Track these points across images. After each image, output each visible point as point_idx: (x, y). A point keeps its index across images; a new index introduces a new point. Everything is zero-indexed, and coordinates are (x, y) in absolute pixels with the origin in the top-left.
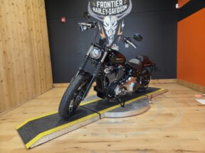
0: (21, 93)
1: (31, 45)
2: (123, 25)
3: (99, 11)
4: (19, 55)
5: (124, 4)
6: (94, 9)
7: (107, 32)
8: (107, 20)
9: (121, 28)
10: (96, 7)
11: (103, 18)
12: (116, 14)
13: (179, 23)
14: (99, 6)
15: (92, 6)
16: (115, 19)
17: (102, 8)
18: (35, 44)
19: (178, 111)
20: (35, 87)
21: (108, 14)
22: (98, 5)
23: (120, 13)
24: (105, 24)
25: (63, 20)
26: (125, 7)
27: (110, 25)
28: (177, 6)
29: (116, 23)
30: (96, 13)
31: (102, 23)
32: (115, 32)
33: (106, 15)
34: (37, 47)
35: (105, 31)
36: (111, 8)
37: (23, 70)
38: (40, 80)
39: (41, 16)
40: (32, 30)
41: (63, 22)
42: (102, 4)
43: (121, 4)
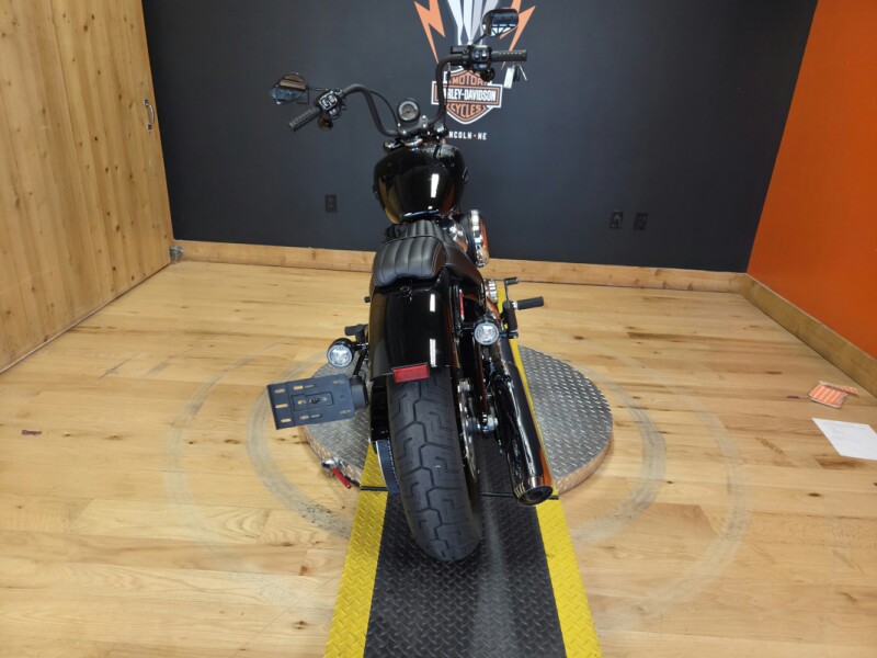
1: (43, 52)
18: (67, 41)
34: (79, 58)
37: (9, 197)
38: (108, 234)
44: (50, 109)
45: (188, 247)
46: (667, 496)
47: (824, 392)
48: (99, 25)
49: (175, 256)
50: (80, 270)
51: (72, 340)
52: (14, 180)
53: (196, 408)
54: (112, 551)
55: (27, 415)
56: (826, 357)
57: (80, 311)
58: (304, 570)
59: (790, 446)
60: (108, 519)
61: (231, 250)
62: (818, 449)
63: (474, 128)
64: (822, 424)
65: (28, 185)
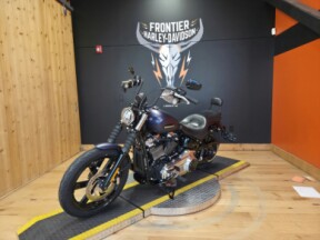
0: (30, 165)
1: (48, 90)
2: (189, 59)
4: (29, 107)
5: (191, 28)
6: (145, 34)
7: (164, 69)
8: (164, 51)
9: (186, 63)
10: (148, 30)
11: (158, 48)
12: (179, 42)
13: (276, 58)
15: (142, 30)
16: (177, 50)
17: (158, 33)
18: (55, 89)
19: (260, 207)
20: (52, 153)
21: (166, 42)
22: (151, 27)
23: (185, 40)
24: (161, 56)
25: (98, 49)
26: (193, 31)
27: (169, 59)
28: (274, 32)
29: (178, 55)
30: (148, 40)
31: (157, 56)
32: (176, 69)
33: (162, 44)
34: (58, 93)
35: (161, 66)
36: (172, 33)
37: (35, 130)
38: (61, 142)
39: (65, 45)
40: (50, 68)
41: (99, 53)
42: (158, 26)
43: (187, 26)
46: (237, 210)
47: (297, 178)
51: (48, 175)
55: (32, 195)
56: (299, 168)
59: (283, 194)
64: (295, 188)
65: (40, 127)
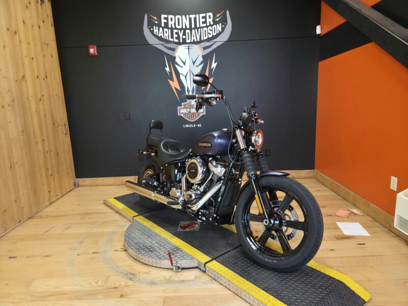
1: (24, 109)
2: (214, 65)
3: (166, 35)
6: (156, 30)
9: (211, 69)
11: (173, 50)
12: (201, 41)
13: (321, 63)
14: (166, 24)
16: (198, 52)
17: (172, 29)
18: (33, 106)
26: (219, 28)
27: (188, 64)
28: (318, 30)
29: (200, 59)
30: (160, 38)
31: (172, 60)
33: (179, 44)
34: (38, 111)
35: (178, 75)
36: (191, 29)
37: (8, 165)
38: (47, 178)
39: (45, 44)
40: (24, 77)
41: (93, 56)
42: (172, 20)
43: (210, 20)
44: (25, 131)
45: (81, 181)
47: (342, 212)
48: (45, 99)
49: (76, 185)
50: (35, 192)
51: (31, 222)
52: (10, 158)
53: (82, 242)
54: (44, 297)
55: (10, 251)
56: (345, 199)
57: (34, 210)
58: (122, 296)
60: (42, 286)
61: (100, 180)
62: (336, 233)
63: (196, 122)
64: (339, 224)
65: (15, 160)
